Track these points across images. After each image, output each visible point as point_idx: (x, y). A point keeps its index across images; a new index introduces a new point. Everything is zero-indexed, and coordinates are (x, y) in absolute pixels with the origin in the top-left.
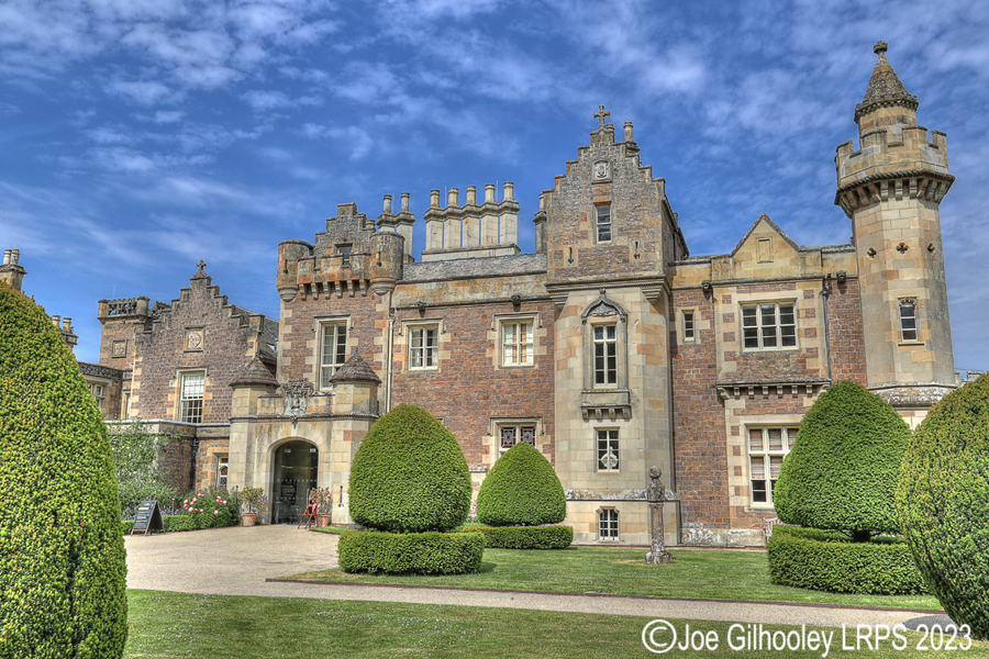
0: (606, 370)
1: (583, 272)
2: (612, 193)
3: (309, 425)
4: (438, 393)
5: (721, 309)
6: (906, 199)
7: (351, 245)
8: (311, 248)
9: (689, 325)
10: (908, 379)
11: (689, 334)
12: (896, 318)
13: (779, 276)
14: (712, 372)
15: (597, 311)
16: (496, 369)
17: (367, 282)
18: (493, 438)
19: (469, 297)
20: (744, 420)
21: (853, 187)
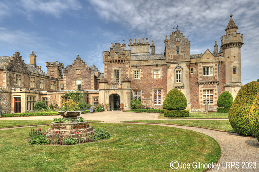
0: (178, 79)
1: (174, 60)
2: (180, 44)
3: (117, 91)
4: (141, 84)
5: (199, 68)
6: (236, 48)
7: (119, 52)
8: (109, 53)
9: (192, 71)
10: (234, 81)
11: (192, 72)
12: (233, 70)
13: (211, 62)
14: (197, 80)
15: (177, 68)
16: (153, 79)
17: (124, 60)
18: (153, 93)
19: (146, 64)
20: (203, 89)
21: (226, 45)
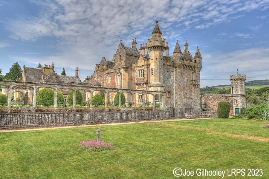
0: (119, 82)
1: (118, 67)
2: (121, 54)
8: (100, 65)
10: (151, 82)
13: (142, 65)
15: (118, 73)
17: (103, 70)
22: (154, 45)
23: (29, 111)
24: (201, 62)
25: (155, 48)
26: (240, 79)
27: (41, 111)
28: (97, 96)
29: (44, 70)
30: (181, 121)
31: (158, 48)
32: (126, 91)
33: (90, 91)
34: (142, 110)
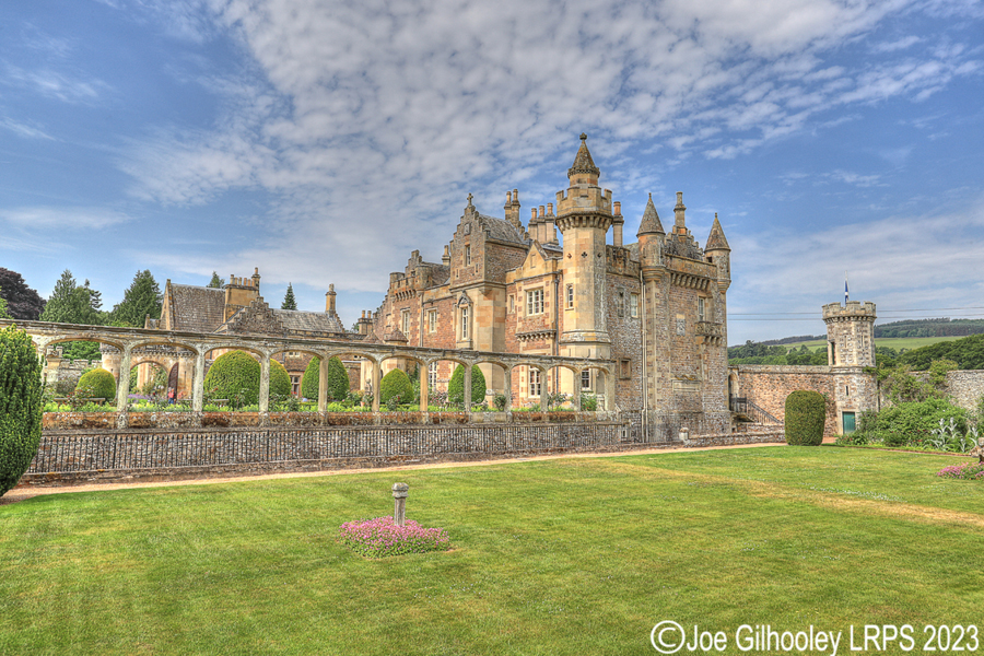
1: (460, 281)
2: (470, 239)
8: (404, 275)
10: (567, 328)
12: (565, 295)
13: (537, 275)
15: (462, 301)
17: (414, 290)
22: (576, 210)
23: (180, 423)
24: (728, 264)
25: (580, 219)
26: (857, 317)
27: (218, 424)
28: (395, 374)
29: (230, 293)
30: (666, 455)
31: (588, 218)
32: (486, 358)
33: (373, 360)
34: (540, 418)
